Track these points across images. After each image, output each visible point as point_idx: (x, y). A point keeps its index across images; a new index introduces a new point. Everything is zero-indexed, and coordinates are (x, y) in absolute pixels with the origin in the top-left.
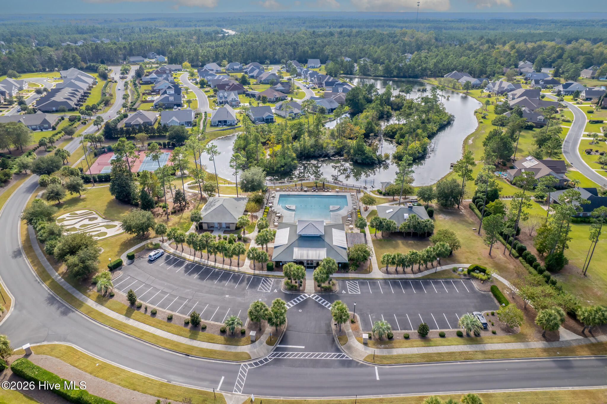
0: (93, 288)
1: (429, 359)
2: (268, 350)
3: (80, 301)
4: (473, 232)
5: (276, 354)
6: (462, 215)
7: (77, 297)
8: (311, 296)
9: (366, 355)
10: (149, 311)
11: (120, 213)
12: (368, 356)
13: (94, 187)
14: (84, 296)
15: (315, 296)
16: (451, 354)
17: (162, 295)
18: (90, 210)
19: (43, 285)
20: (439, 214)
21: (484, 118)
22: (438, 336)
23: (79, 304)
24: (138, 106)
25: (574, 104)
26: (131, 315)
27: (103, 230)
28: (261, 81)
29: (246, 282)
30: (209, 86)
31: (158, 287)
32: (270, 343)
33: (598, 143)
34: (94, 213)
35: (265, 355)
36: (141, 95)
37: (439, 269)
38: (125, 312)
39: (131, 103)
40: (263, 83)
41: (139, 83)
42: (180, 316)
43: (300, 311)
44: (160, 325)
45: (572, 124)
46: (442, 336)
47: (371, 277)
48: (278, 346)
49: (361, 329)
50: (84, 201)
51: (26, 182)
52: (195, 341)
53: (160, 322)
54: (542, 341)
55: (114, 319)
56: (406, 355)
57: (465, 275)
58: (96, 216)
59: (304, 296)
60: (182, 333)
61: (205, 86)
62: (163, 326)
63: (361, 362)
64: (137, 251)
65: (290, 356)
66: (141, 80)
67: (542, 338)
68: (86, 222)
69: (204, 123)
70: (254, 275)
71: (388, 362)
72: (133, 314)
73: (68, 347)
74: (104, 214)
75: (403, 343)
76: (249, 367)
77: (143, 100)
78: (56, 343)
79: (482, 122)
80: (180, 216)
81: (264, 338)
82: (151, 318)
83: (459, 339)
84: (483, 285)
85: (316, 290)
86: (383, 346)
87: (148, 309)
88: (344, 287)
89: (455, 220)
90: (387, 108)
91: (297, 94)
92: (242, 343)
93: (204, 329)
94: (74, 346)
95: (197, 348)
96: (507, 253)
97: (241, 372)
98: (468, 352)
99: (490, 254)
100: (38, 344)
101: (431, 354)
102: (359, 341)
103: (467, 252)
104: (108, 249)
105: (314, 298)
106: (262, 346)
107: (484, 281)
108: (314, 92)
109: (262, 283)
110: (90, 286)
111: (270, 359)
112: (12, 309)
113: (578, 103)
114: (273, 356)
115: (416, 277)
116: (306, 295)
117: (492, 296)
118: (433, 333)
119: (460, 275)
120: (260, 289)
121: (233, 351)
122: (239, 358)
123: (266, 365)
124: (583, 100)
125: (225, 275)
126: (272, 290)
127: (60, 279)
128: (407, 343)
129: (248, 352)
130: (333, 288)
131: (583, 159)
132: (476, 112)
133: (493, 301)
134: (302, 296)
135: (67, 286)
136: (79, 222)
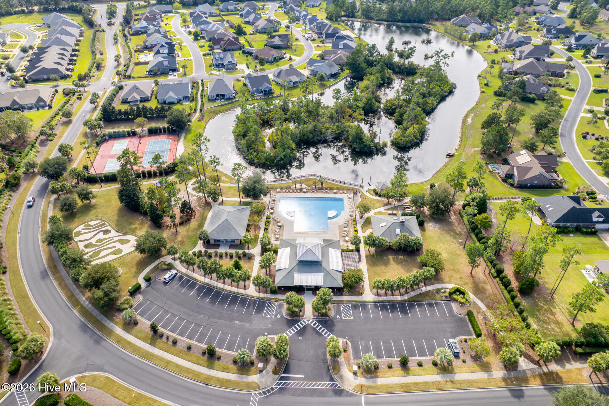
0: (119, 314)
1: (406, 388)
2: (273, 379)
3: (109, 329)
4: (459, 245)
5: (281, 383)
6: (451, 224)
7: (106, 324)
8: (309, 322)
9: (355, 384)
10: (171, 340)
11: (131, 224)
12: (357, 386)
13: (102, 189)
14: (112, 324)
15: (313, 321)
16: (426, 383)
17: (180, 321)
18: (103, 221)
19: (74, 311)
20: (430, 222)
21: (487, 85)
22: (417, 365)
23: (109, 333)
24: (132, 71)
25: (583, 63)
26: (155, 344)
27: (118, 246)
28: (257, 30)
29: (252, 307)
30: (203, 38)
31: (175, 313)
32: (275, 372)
33: (596, 122)
34: (107, 224)
35: (272, 384)
36: (133, 52)
37: (424, 289)
38: (149, 341)
39: (125, 66)
40: (260, 33)
41: (129, 33)
42: (197, 345)
43: (300, 338)
44: (181, 354)
45: (576, 93)
46: (420, 365)
47: (362, 300)
48: (282, 375)
49: (352, 357)
50: (95, 208)
51: (35, 183)
52: (212, 371)
53: (180, 351)
54: (503, 370)
55: (141, 348)
56: (388, 385)
57: (446, 297)
58: (108, 228)
59: (304, 321)
60: (200, 362)
61: (199, 38)
62: (184, 356)
63: (351, 392)
64: (152, 271)
65: (293, 385)
66: (130, 28)
67: (503, 368)
68: (101, 236)
69: (202, 95)
70: (260, 298)
71: (373, 392)
72: (157, 343)
73: (107, 378)
74: (117, 225)
75: (387, 372)
76: (259, 397)
77: (137, 61)
78: (96, 373)
79: (483, 92)
80: (188, 227)
81: (270, 367)
82: (173, 348)
83: (434, 367)
84: (461, 308)
85: (314, 316)
86: (369, 375)
87: (169, 338)
88: (338, 312)
89: (444, 230)
90: (388, 72)
91: (295, 50)
92: (251, 373)
93: (219, 358)
94: (111, 376)
95: (215, 377)
96: (487, 272)
97: (253, 402)
98: (439, 382)
99: (471, 273)
100: (81, 375)
101: (409, 383)
102: (350, 371)
103: (451, 270)
104: (126, 270)
105: (312, 324)
106: (269, 375)
107: (462, 304)
108: (313, 45)
109: (267, 307)
110: (115, 312)
111: (276, 388)
112: (52, 338)
113: (587, 62)
114: (279, 385)
115: (403, 299)
116: (305, 320)
117: (468, 320)
118: (412, 361)
119: (442, 297)
120: (265, 314)
121: (244, 381)
122: (250, 387)
123: (272, 394)
124: (594, 58)
125: (235, 299)
126: (276, 316)
127: (88, 305)
128: (390, 372)
129: (257, 381)
130: (329, 313)
131: (578, 145)
132: (479, 76)
133: (468, 326)
134: (302, 322)
135: (96, 312)
136: (94, 236)
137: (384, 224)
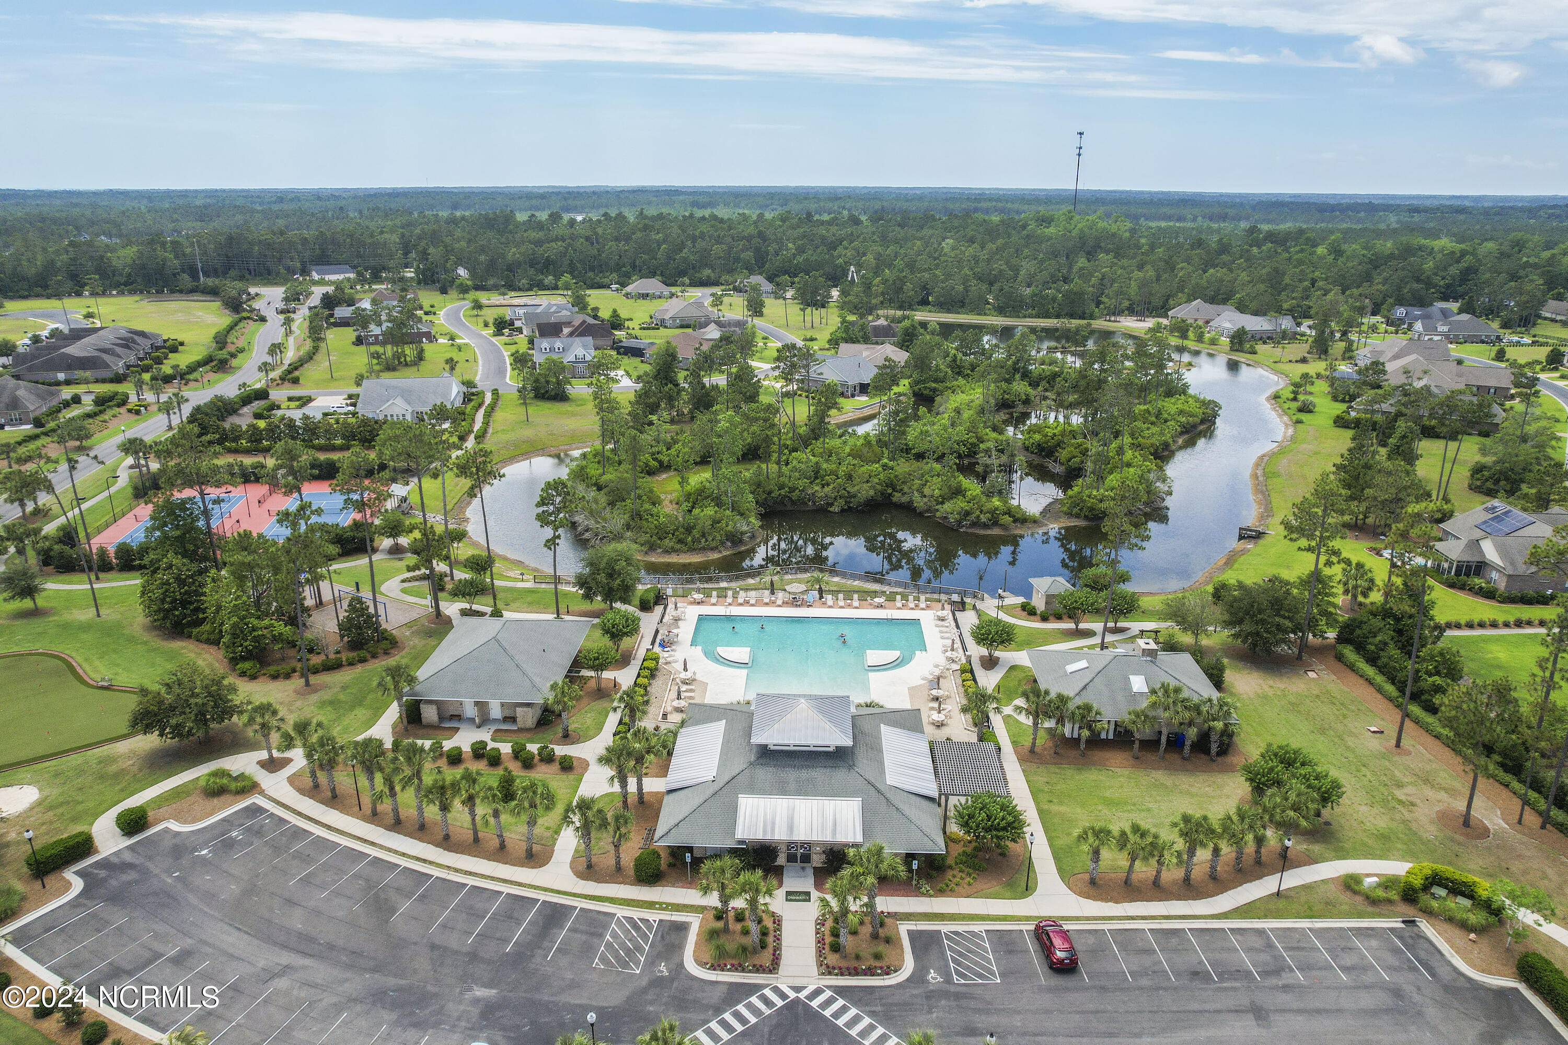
8: (802, 996)
15: (820, 993)
21: (1305, 411)
25: (1552, 379)
28: (663, 321)
30: (519, 331)
40: (667, 327)
47: (1033, 912)
59: (776, 992)
61: (507, 331)
64: (164, 799)
69: (486, 415)
79: (1300, 424)
85: (822, 968)
96: (1533, 821)
105: (815, 1005)
109: (614, 935)
113: (1564, 377)
116: (784, 989)
117: (1528, 995)
120: (604, 960)
126: (651, 967)
132: (1275, 398)
134: (767, 992)
137: (1083, 664)
